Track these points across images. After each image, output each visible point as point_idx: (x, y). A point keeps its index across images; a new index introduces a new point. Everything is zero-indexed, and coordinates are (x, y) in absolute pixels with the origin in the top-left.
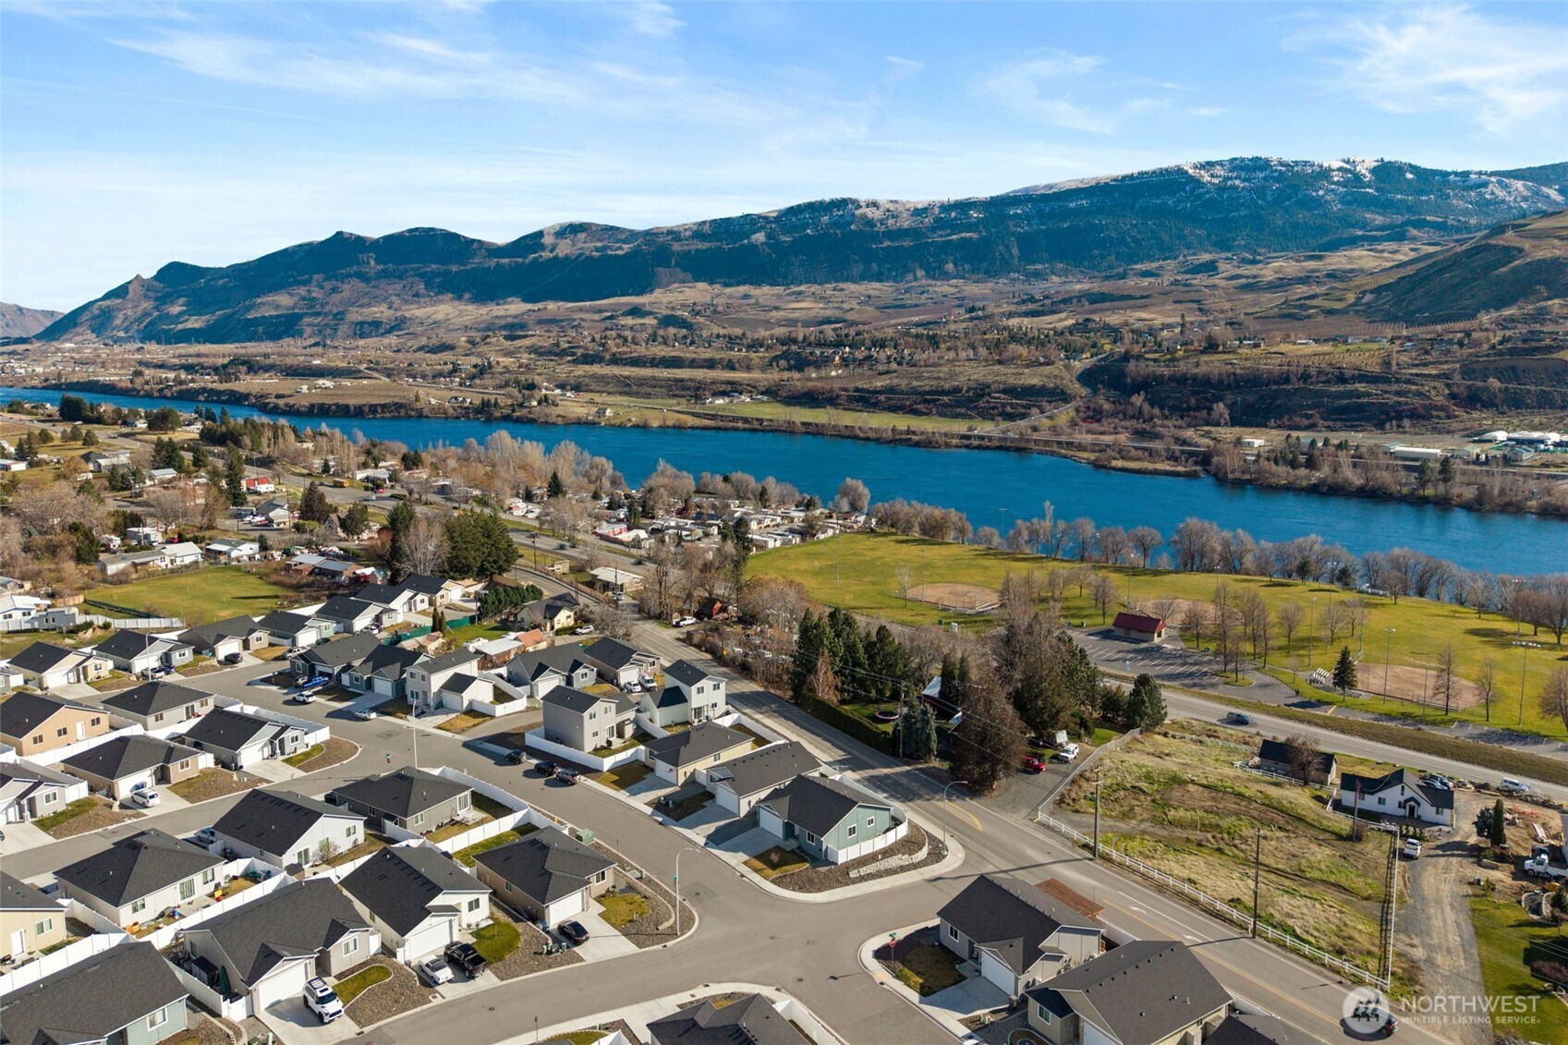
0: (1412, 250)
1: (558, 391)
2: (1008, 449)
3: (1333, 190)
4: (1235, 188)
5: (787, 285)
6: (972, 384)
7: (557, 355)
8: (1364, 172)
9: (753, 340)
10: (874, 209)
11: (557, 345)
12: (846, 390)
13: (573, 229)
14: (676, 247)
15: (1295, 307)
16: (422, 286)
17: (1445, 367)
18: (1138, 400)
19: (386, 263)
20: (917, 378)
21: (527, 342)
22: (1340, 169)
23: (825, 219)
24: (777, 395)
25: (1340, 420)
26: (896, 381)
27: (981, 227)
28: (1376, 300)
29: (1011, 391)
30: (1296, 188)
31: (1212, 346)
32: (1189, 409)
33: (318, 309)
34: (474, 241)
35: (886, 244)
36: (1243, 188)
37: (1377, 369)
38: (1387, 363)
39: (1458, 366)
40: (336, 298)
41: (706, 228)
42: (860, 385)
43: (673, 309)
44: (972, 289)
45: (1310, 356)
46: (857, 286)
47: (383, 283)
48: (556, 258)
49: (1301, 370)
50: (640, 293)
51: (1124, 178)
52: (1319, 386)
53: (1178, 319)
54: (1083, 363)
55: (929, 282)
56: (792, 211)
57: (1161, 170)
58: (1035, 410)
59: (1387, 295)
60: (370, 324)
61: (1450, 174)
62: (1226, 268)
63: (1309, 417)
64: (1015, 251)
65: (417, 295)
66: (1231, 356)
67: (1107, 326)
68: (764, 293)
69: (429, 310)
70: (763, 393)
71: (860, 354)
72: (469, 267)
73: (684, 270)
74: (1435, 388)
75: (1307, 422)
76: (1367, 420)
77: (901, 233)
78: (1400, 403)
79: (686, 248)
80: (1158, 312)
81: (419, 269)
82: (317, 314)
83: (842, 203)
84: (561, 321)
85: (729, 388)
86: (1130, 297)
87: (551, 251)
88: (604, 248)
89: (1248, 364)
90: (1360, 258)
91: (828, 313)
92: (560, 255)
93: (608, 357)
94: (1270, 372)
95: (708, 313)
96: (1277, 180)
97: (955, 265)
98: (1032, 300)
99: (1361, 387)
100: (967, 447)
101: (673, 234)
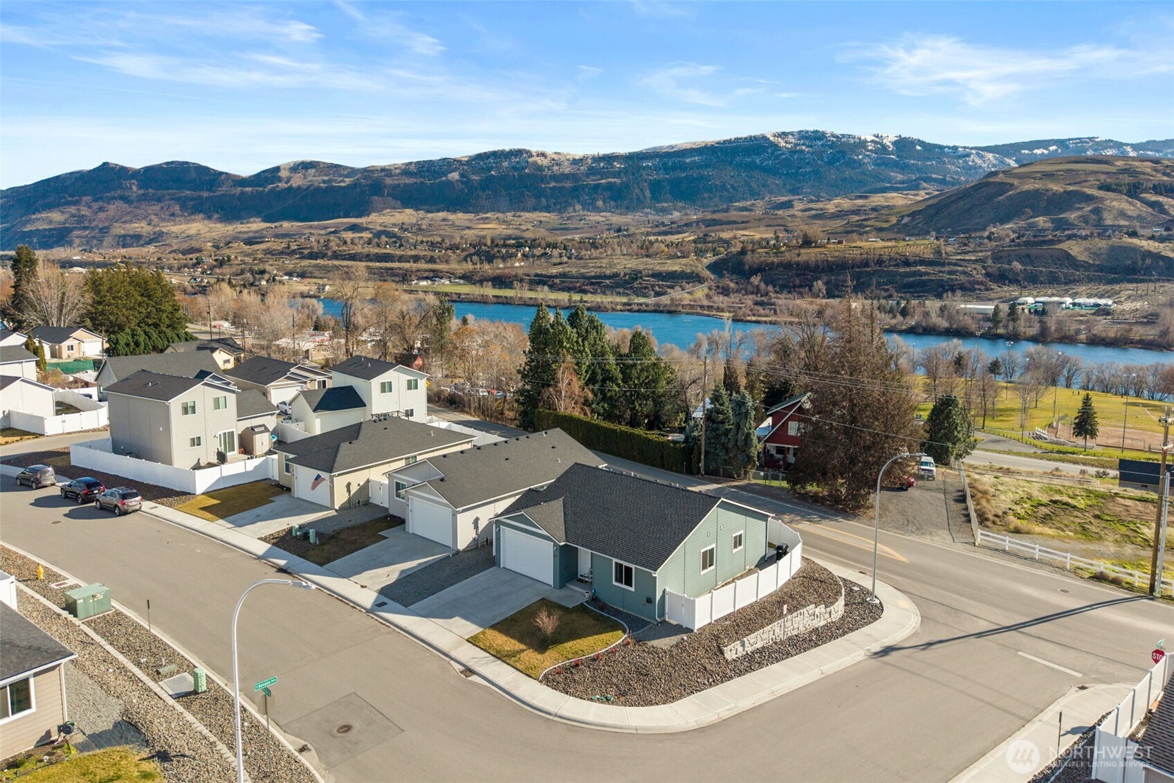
0: (926, 194)
1: (287, 277)
2: (662, 312)
3: (868, 155)
4: (802, 151)
5: (477, 213)
6: (627, 271)
7: (288, 254)
8: (888, 144)
9: (451, 245)
10: (542, 158)
11: (289, 247)
12: (528, 275)
13: (305, 166)
14: (388, 181)
15: (856, 226)
16: (177, 208)
17: (980, 254)
18: (755, 280)
19: (147, 188)
20: (583, 267)
21: (263, 246)
22: (872, 141)
23: (505, 164)
24: (472, 279)
25: (908, 292)
26: (567, 269)
27: (622, 174)
28: (912, 221)
29: (657, 275)
30: (843, 153)
31: (807, 242)
32: (794, 287)
33: (86, 224)
34: (221, 173)
35: (552, 184)
36: (808, 152)
37: (932, 256)
38: (939, 253)
39: (989, 253)
40: (102, 215)
41: (412, 168)
42: (539, 272)
43: (385, 226)
44: (617, 219)
45: (881, 248)
46: (531, 214)
47: (143, 205)
48: (290, 188)
49: (877, 257)
50: (360, 216)
51: (725, 142)
52: (891, 268)
53: (772, 235)
54: (710, 258)
55: (586, 213)
56: (480, 157)
57: (751, 137)
58: (677, 288)
59: (920, 218)
60: (135, 236)
61: (945, 147)
62: (798, 206)
63: (887, 290)
64: (647, 193)
65: (173, 215)
66: (822, 250)
67: (721, 240)
68: (460, 217)
69: (184, 227)
70: (460, 278)
71: (538, 251)
72: (217, 194)
73: (395, 198)
74: (975, 269)
75: (885, 294)
76: (928, 292)
77: (564, 177)
78: (952, 280)
79: (396, 182)
80: (756, 232)
81: (175, 194)
82: (85, 228)
83: (519, 153)
84: (295, 235)
85: (431, 274)
86: (735, 222)
87: (287, 183)
88: (329, 181)
89: (837, 254)
90: (893, 198)
91: (510, 232)
92: (294, 185)
93: (330, 253)
94: (853, 259)
95: (414, 230)
96: (831, 147)
97: (604, 202)
98: (663, 224)
99: (922, 268)
100: (629, 311)
101: (385, 171)
